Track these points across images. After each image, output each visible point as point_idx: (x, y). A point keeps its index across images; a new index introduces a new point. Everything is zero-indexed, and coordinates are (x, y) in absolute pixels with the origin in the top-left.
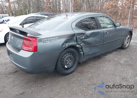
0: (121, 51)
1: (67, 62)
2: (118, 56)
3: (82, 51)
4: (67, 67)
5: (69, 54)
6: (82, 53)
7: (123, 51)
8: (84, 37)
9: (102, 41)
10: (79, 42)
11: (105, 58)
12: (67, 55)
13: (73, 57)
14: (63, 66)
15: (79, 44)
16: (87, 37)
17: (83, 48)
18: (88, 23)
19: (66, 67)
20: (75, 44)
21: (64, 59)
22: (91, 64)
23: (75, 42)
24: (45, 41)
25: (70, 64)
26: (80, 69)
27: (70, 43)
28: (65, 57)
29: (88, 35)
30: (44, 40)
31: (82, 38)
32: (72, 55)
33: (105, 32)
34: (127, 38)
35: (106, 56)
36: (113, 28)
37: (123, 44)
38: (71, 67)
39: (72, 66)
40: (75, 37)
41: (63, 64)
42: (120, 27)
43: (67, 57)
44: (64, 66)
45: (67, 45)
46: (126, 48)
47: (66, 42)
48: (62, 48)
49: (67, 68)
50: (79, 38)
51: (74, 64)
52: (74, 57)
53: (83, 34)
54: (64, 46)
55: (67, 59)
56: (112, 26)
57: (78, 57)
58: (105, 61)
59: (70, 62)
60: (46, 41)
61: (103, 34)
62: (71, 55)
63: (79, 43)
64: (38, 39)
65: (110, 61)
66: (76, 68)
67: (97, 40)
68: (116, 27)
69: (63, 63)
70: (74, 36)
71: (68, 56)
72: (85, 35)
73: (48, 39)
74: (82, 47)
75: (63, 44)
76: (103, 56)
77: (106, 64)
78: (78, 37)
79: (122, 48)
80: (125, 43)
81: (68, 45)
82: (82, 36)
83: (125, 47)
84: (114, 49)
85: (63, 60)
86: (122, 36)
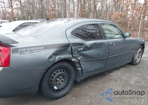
0: (131, 67)
1: (57, 81)
2: (127, 74)
3: (80, 66)
4: (57, 88)
5: (60, 71)
6: (80, 69)
7: (133, 68)
8: (82, 49)
9: (107, 55)
10: (75, 54)
11: (110, 76)
12: (57, 72)
13: (66, 74)
14: (51, 86)
15: (75, 58)
16: (87, 48)
17: (81, 63)
18: (93, 31)
19: (55, 88)
20: (70, 57)
21: (52, 77)
22: (92, 84)
23: (70, 54)
24: (23, 51)
25: (62, 84)
26: (77, 90)
27: (62, 56)
28: (55, 74)
29: (89, 47)
30: (21, 50)
31: (79, 49)
32: (66, 72)
33: (111, 43)
34: (138, 52)
35: (112, 73)
36: (122, 39)
37: (133, 59)
38: (63, 89)
39: (65, 86)
40: (70, 48)
41: (51, 85)
42: (130, 38)
43: (57, 74)
44: (53, 87)
45: (57, 58)
46: (137, 64)
47: (55, 54)
48: (49, 62)
49: (57, 90)
50: (75, 49)
51: (67, 83)
52: (69, 74)
53: (82, 44)
54: (52, 59)
55: (58, 77)
56: (119, 36)
57: (74, 74)
58: (111, 80)
59: (62, 81)
60: (25, 51)
61: (109, 45)
62: (63, 71)
63: (76, 56)
64: (12, 48)
65: (116, 81)
66: (70, 89)
67: (101, 53)
68: (125, 37)
69: (50, 83)
70: (68, 47)
71: (59, 73)
72: (84, 46)
73: (28, 49)
74: (79, 61)
75: (51, 57)
76: (108, 73)
77: (112, 84)
78: (73, 48)
79: (132, 63)
80: (136, 57)
81: (59, 58)
82: (80, 48)
83: (136, 62)
84: (122, 64)
85: (51, 79)
86: (132, 50)
